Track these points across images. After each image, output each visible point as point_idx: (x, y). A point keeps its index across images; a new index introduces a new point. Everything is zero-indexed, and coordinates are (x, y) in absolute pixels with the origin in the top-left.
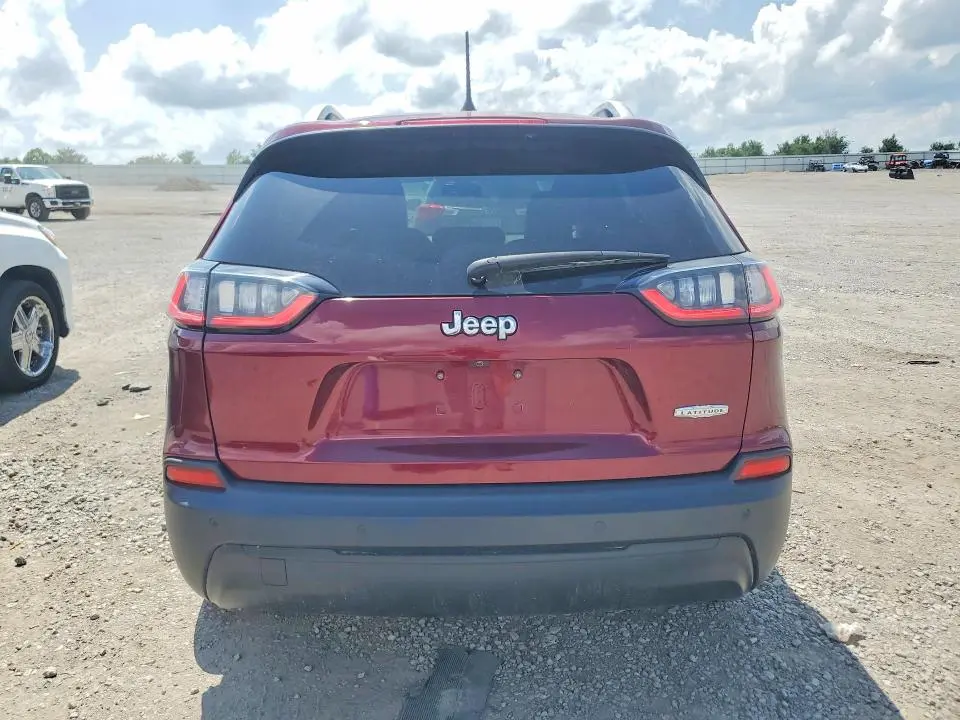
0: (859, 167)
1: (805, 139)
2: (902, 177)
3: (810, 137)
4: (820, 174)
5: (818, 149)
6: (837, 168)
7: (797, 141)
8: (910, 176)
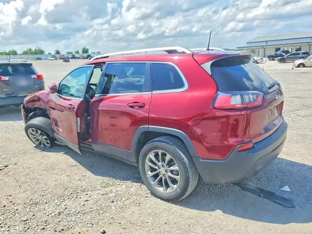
0: (52, 59)
1: (30, 50)
2: (67, 62)
3: (32, 49)
4: (40, 61)
5: (36, 53)
6: (45, 59)
7: (28, 50)
8: (68, 61)
